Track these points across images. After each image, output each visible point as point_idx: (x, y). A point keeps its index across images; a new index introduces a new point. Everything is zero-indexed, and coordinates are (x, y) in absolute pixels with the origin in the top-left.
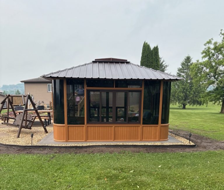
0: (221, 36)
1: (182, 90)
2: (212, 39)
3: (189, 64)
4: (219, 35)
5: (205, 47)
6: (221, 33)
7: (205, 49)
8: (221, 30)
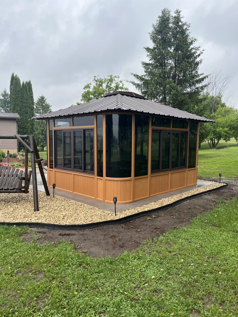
0: (94, 82)
1: (41, 132)
2: (90, 84)
3: (44, 104)
4: (93, 81)
5: (84, 91)
6: (95, 79)
7: (85, 92)
8: (95, 77)
